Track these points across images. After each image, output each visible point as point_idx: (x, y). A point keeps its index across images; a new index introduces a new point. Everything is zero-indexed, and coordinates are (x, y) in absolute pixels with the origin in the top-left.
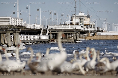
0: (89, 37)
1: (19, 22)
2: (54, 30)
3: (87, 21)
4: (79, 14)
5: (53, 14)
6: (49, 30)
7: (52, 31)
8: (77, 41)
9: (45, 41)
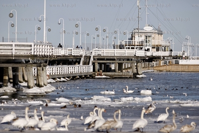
0: (159, 66)
1: (46, 50)
2: (102, 57)
3: (157, 40)
4: (145, 28)
5: (100, 31)
6: (94, 56)
7: (98, 59)
8: (138, 76)
9: (87, 75)
